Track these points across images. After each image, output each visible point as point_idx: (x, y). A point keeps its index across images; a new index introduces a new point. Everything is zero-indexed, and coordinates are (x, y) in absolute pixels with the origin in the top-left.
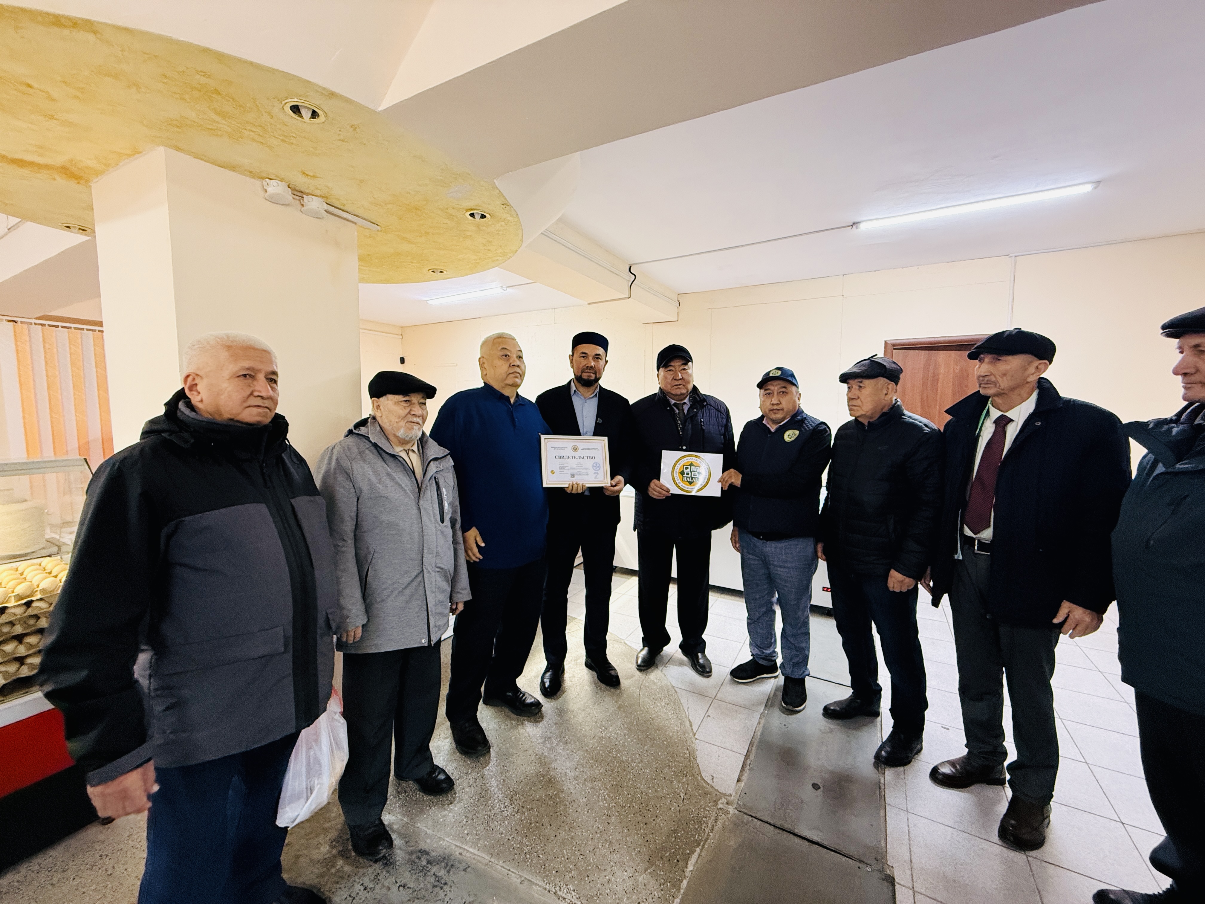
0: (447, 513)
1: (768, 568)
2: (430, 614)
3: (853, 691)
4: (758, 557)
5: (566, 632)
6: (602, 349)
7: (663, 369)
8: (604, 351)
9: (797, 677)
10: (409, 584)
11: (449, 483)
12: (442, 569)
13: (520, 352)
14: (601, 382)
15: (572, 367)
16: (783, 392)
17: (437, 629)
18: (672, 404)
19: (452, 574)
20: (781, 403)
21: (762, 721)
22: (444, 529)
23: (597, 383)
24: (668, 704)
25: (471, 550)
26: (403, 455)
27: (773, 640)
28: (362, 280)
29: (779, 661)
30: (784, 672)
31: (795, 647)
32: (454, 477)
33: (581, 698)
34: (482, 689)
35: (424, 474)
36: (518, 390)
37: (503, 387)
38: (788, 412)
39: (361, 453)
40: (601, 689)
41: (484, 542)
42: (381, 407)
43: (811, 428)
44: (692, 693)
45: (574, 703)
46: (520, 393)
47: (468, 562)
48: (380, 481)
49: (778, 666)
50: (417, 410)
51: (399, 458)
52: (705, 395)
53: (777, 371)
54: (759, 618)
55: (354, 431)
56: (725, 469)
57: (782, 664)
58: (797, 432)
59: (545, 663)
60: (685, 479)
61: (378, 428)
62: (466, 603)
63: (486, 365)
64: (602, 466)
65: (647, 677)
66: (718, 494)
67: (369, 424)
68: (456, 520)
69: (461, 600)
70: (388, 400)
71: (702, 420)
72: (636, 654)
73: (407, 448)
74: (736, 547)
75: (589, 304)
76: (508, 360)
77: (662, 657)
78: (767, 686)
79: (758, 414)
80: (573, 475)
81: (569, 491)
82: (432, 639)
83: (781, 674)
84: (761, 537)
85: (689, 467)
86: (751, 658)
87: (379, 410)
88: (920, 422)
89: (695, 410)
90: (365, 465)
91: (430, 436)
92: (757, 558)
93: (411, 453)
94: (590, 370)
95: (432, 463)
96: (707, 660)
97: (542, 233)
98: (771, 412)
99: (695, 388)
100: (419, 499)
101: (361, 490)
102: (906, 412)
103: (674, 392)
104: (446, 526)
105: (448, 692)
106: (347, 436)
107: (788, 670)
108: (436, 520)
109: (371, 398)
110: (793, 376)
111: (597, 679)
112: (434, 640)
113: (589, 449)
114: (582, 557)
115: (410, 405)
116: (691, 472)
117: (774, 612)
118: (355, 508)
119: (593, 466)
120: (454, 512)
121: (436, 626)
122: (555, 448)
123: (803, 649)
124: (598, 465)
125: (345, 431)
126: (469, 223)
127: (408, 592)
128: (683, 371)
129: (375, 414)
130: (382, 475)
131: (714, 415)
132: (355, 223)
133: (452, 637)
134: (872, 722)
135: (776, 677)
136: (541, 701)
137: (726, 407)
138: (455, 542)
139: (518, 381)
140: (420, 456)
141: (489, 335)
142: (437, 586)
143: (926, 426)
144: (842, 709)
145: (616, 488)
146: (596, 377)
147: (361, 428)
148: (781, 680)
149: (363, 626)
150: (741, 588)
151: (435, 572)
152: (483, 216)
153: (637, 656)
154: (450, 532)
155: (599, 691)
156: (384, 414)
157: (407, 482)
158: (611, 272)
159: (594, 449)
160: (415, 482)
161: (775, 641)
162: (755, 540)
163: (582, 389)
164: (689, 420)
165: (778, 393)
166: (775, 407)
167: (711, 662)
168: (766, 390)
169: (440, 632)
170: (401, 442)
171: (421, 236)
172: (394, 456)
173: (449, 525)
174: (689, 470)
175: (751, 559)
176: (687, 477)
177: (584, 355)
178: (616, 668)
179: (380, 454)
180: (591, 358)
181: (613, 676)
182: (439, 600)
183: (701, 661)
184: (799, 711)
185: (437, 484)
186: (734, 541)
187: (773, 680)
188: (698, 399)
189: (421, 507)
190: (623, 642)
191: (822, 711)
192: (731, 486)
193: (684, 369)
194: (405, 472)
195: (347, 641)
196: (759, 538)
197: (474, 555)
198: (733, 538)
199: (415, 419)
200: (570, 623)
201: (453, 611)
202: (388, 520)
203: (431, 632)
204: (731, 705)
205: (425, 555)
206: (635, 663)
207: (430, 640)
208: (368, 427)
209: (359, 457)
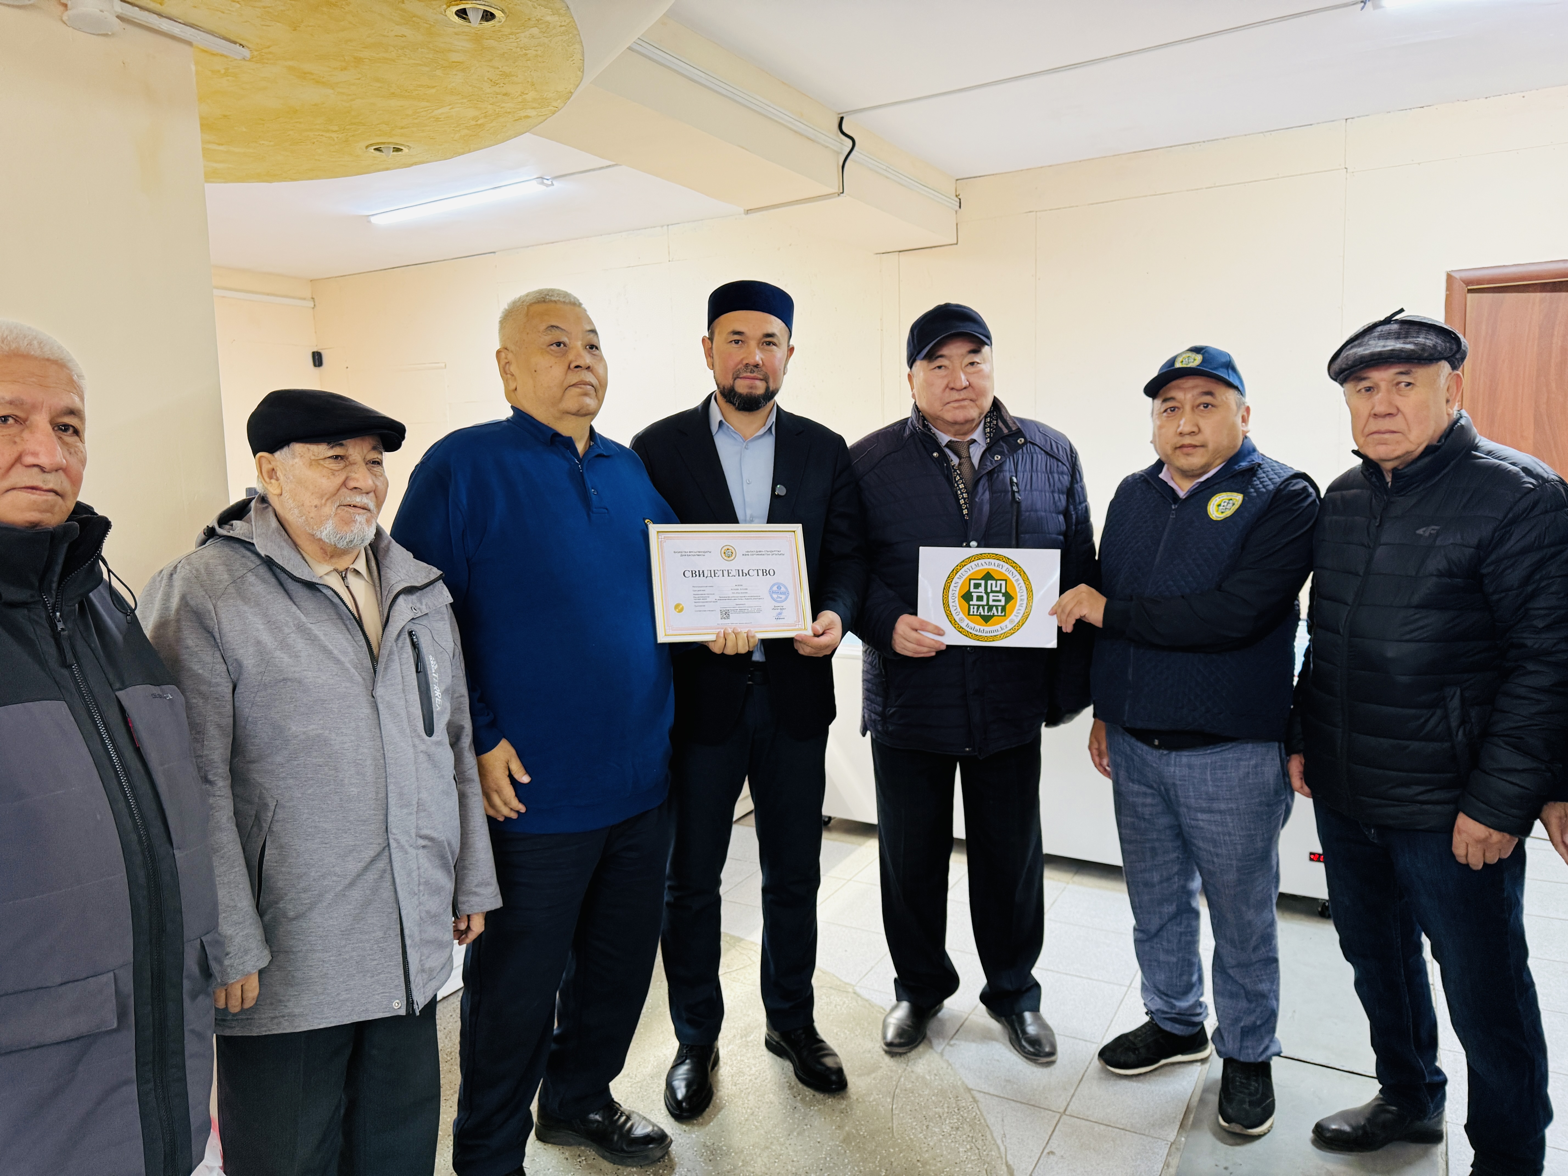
0: (442, 713)
1: (1176, 815)
2: (408, 942)
3: (1381, 1086)
4: (1151, 787)
5: (721, 972)
6: (779, 321)
7: (925, 363)
8: (784, 325)
9: (1252, 1059)
10: (359, 876)
11: (443, 644)
12: (431, 839)
13: (592, 335)
14: (779, 399)
15: (712, 366)
16: (1206, 405)
17: (425, 976)
18: (944, 444)
19: (458, 851)
20: (1200, 430)
21: (1175, 1161)
22: (433, 749)
23: (772, 402)
24: (957, 1129)
25: (499, 792)
26: (334, 582)
27: (1195, 978)
28: (212, 176)
29: (1210, 1024)
30: (1223, 1049)
31: (1247, 993)
32: (453, 631)
33: (760, 1122)
34: (534, 1107)
35: (385, 624)
36: (593, 423)
37: (560, 419)
38: (1216, 452)
39: (238, 582)
40: (803, 1100)
41: (528, 770)
42: (279, 473)
43: (1271, 487)
44: (1013, 1104)
45: (742, 1134)
46: (597, 430)
47: (491, 821)
48: (284, 645)
49: (1209, 1035)
50: (362, 477)
51: (325, 591)
52: (1022, 421)
53: (1193, 355)
54: (1161, 928)
55: (219, 531)
56: (1065, 585)
57: (1218, 1031)
58: (1238, 498)
59: (675, 1044)
60: (973, 610)
61: (274, 523)
62: (490, 917)
63: (513, 368)
64: (791, 590)
65: (909, 1069)
66: (1053, 644)
67: (252, 513)
68: (462, 728)
69: (477, 909)
70: (294, 456)
71: (1015, 480)
72: (883, 1016)
73: (342, 564)
74: (1101, 765)
75: (748, 212)
76: (565, 354)
77: (942, 1023)
78: (1185, 1083)
79: (1146, 459)
80: (726, 614)
81: (717, 649)
82: (415, 999)
83: (1215, 1052)
84: (1156, 742)
85: (983, 582)
86: (1146, 1019)
87: (273, 481)
88: (1513, 464)
89: (998, 457)
90: (246, 608)
91: (394, 534)
92: (1149, 791)
93: (351, 579)
94: (752, 372)
95: (401, 599)
96: (1044, 1026)
97: (630, 48)
98: (1178, 452)
99: (996, 405)
100: (374, 682)
101: (239, 665)
102: (1484, 442)
103: (949, 416)
104: (438, 743)
105: (455, 1115)
106: (204, 542)
107: (1231, 1046)
108: (415, 731)
109: (255, 454)
110: (1229, 366)
111: (794, 1077)
112: (421, 1001)
113: (759, 553)
114: (750, 799)
115: (346, 466)
116: (987, 594)
117: (1196, 914)
118: (229, 707)
119: (771, 592)
120: (456, 710)
121: (423, 971)
122: (683, 554)
123: (1263, 996)
124: (783, 589)
125: (198, 532)
126: (456, 34)
127: (356, 894)
128: (971, 369)
129: (266, 489)
130: (286, 630)
131: (1041, 466)
132: (189, 43)
133: (461, 994)
134: (1425, 1154)
135: (1203, 1061)
136: (668, 1131)
137: (1070, 444)
138: (460, 778)
139: (590, 402)
140: (374, 586)
141: (518, 296)
142: (422, 880)
143: (1527, 471)
144: (1355, 1129)
145: (824, 640)
146: (767, 388)
147: (234, 522)
148: (1215, 1068)
149: (261, 972)
150: (1117, 860)
151: (417, 848)
152: (488, 16)
153: (884, 1021)
154: (447, 756)
155: (799, 1105)
156: (287, 488)
157: (345, 644)
158: (796, 132)
159: (772, 553)
160: (363, 642)
161: (1200, 979)
162: (1142, 748)
163: (738, 419)
164: (984, 481)
165: (1195, 407)
166: (1187, 440)
167: (1055, 1031)
168: (1165, 400)
169: (434, 984)
170: (329, 550)
171: (345, 69)
172: (311, 586)
173: (446, 740)
174: (982, 589)
175: (1138, 794)
176: (978, 606)
177: (737, 337)
178: (836, 1050)
179: (281, 584)
180: (753, 344)
181: (828, 1069)
182: (428, 912)
183: (1031, 1030)
184: (1259, 1136)
185: (415, 646)
186: (1095, 751)
187: (1198, 1067)
188: (1006, 431)
189: (379, 700)
190: (850, 990)
191: (1310, 1135)
192: (1081, 624)
193: (972, 364)
194: (338, 621)
195: (227, 1008)
196: (1150, 744)
197: (506, 804)
198: (1096, 745)
199: (358, 499)
200: (728, 950)
201: (460, 935)
202: (304, 733)
203: (413, 986)
204: (1102, 1127)
205: (393, 810)
206: (879, 1037)
207: (410, 1002)
208: (249, 521)
209: (231, 590)
